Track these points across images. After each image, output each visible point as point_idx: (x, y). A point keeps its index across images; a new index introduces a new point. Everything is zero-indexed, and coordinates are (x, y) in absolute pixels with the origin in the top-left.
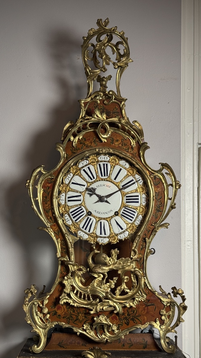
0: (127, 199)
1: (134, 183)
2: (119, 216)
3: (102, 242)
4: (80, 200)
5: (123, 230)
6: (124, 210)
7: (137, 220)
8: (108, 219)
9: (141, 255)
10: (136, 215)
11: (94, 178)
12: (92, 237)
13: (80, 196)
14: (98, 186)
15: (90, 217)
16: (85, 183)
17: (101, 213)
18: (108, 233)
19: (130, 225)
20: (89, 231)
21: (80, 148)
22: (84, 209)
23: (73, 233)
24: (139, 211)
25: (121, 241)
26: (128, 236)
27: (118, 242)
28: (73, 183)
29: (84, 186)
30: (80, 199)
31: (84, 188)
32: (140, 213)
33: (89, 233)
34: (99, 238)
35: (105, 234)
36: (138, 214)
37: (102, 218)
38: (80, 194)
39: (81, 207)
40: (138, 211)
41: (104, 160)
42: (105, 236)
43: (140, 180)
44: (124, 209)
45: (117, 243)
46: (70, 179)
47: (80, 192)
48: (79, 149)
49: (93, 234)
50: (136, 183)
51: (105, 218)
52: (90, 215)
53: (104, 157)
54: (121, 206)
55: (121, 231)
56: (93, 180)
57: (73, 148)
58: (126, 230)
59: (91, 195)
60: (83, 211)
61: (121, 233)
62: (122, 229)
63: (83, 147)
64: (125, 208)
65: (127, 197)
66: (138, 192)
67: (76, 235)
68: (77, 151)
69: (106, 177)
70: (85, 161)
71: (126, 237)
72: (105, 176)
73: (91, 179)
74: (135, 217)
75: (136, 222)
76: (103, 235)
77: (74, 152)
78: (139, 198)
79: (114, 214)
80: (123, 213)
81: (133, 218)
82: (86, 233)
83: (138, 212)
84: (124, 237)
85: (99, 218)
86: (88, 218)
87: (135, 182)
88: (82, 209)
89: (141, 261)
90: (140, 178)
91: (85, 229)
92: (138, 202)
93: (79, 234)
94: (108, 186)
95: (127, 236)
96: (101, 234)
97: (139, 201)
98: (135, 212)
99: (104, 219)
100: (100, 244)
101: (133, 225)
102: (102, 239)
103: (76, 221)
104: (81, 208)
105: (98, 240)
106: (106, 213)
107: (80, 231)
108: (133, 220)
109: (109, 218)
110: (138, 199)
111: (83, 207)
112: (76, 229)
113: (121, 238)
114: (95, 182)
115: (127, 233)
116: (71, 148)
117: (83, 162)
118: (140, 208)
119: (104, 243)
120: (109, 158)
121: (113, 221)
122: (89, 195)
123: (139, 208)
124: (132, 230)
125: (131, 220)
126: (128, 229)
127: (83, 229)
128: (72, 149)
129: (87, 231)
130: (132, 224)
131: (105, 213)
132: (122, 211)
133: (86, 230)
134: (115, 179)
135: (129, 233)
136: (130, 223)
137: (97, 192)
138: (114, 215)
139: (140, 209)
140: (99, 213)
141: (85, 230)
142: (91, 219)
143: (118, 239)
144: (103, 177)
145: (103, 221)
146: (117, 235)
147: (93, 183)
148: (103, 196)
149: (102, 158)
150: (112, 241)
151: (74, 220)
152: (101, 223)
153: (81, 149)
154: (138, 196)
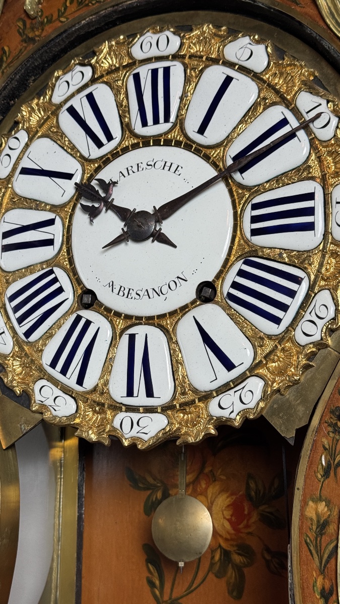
0: (254, 219)
1: (291, 135)
2: (217, 303)
3: (134, 433)
4: (49, 242)
5: (235, 373)
6: (241, 273)
7: (307, 317)
8: (167, 322)
9: (322, 507)
10: (302, 290)
11: (110, 137)
12: (95, 412)
13: (51, 222)
14: (126, 173)
15: (87, 314)
16: (71, 165)
17: (133, 294)
18: (164, 390)
19: (269, 345)
20: (80, 381)
21: (55, 16)
22: (64, 280)
23: (14, 392)
24: (319, 271)
25: (223, 426)
26: (262, 405)
27: (213, 432)
28: (25, 171)
29: (69, 176)
30: (50, 237)
31: (68, 188)
32: (323, 283)
33: (78, 388)
34: (121, 415)
35: (150, 393)
36: (311, 288)
37: (139, 318)
38: (50, 216)
39: (51, 272)
40: (313, 270)
41: (154, 52)
42: (150, 402)
43: (318, 116)
44: (239, 265)
45: (208, 438)
46: (15, 155)
47: (54, 208)
48: (50, 21)
49: (96, 397)
50: (301, 134)
51: (152, 318)
52: (87, 307)
53: (155, 37)
54: (229, 254)
55: (225, 376)
56: (109, 147)
57: (28, 22)
58: (252, 371)
59: (93, 213)
60: (60, 290)
61: (225, 388)
62: (229, 365)
63: (65, 9)
64: (247, 263)
65: (255, 207)
66: (313, 178)
67: (26, 398)
68: (43, 30)
69: (163, 127)
70: (79, 68)
71: (252, 405)
72: (156, 121)
73: (99, 144)
74: (294, 304)
75: (298, 330)
76: (140, 399)
77: (31, 35)
78: (318, 203)
79: (194, 296)
80: (235, 285)
81: (284, 307)
82: (66, 390)
83: (313, 277)
84: (239, 407)
85: (128, 317)
86: (79, 318)
87: (298, 129)
88: (55, 280)
89: (325, 539)
90: (324, 108)
91: (64, 371)
92: (310, 227)
93: (38, 397)
94: (168, 164)
95: (258, 404)
96: (130, 393)
97: (318, 218)
98: (297, 280)
99: (149, 320)
100: (126, 443)
101: (288, 345)
102: (135, 416)
103: (28, 334)
104: (52, 276)
105: (117, 424)
106: (160, 293)
107: (43, 382)
108: (287, 318)
109: (172, 313)
110: (310, 211)
111: (59, 273)
112: (27, 374)
113: (225, 414)
114: (115, 154)
115: (255, 385)
116: (20, 24)
117: (68, 77)
118: (323, 256)
119: (146, 437)
120: (175, 41)
121: (186, 331)
122: (86, 218)
123: (316, 260)
124: (281, 372)
125: (277, 320)
126: (259, 365)
127: (56, 373)
128: (25, 25)
129: (71, 380)
130: (281, 339)
131: (150, 292)
132: (232, 276)
133: (68, 375)
134: (202, 130)
135: (266, 385)
136: (270, 337)
137: (120, 198)
138: (193, 302)
139: (321, 265)
140: (126, 292)
141: (60, 377)
142: (88, 323)
143: (211, 417)
144: (152, 130)
145: (140, 331)
146: (206, 397)
147: (106, 161)
148: (144, 214)
149: (146, 47)
150: (184, 430)
151: (21, 330)
152: (132, 338)
153: (59, 16)
154: (310, 196)
